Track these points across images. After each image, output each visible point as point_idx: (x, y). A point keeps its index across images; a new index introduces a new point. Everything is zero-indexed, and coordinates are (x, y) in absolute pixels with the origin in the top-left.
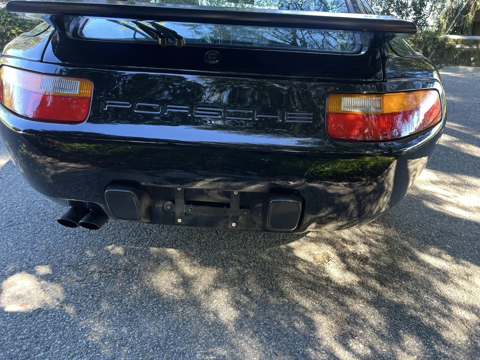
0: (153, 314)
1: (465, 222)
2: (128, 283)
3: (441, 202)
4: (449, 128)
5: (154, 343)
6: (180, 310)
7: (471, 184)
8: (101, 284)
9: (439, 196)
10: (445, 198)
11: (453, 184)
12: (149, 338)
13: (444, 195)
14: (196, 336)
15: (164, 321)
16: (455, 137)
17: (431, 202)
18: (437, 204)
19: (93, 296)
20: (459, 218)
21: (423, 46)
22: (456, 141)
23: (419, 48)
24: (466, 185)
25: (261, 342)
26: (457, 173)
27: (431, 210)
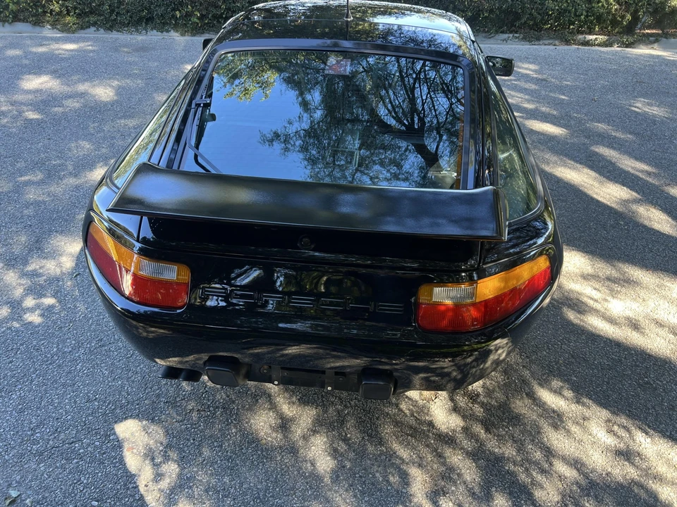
0: (253, 462)
1: (604, 342)
2: (227, 425)
3: (584, 311)
4: (633, 175)
5: (255, 495)
6: (279, 458)
7: (631, 279)
8: (200, 426)
9: (585, 299)
10: (591, 303)
11: (608, 279)
12: (249, 489)
13: (592, 299)
14: (293, 488)
15: (263, 471)
16: (637, 192)
17: (573, 309)
18: (580, 312)
19: (194, 440)
20: (599, 336)
21: (632, 9)
22: (635, 201)
23: (626, 11)
24: (625, 281)
25: (355, 496)
26: (619, 259)
27: (569, 323)
